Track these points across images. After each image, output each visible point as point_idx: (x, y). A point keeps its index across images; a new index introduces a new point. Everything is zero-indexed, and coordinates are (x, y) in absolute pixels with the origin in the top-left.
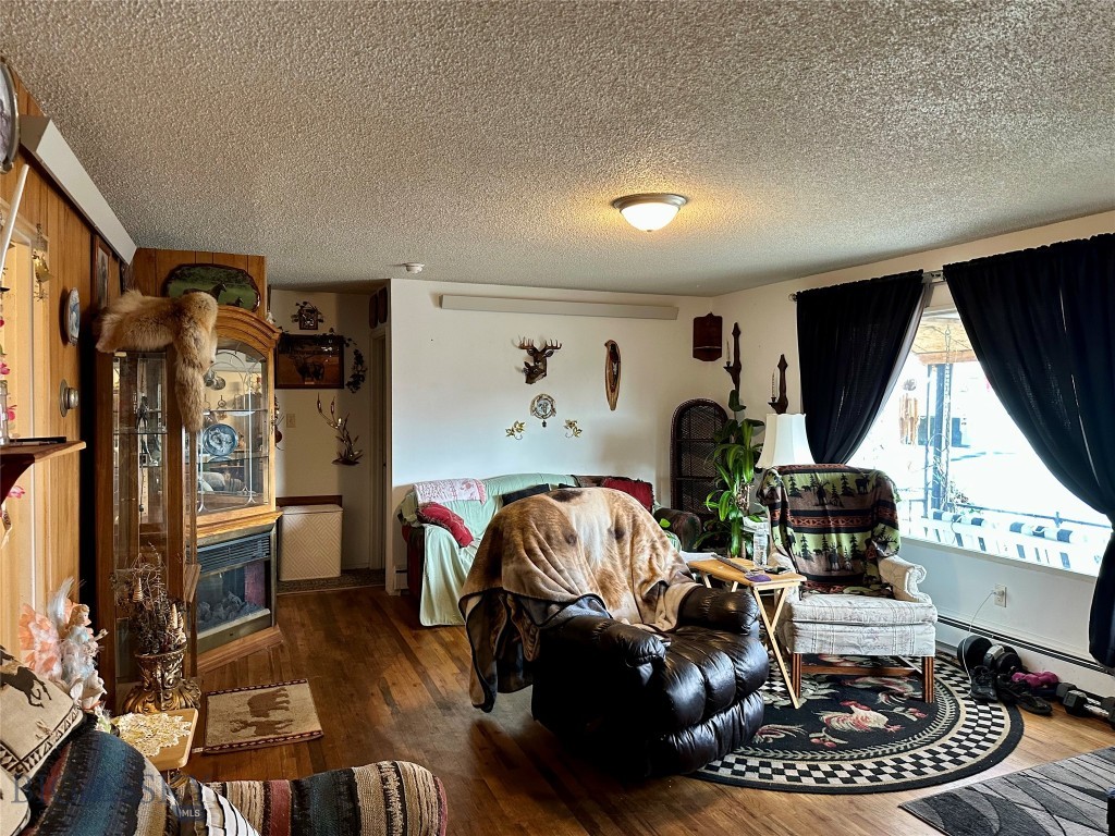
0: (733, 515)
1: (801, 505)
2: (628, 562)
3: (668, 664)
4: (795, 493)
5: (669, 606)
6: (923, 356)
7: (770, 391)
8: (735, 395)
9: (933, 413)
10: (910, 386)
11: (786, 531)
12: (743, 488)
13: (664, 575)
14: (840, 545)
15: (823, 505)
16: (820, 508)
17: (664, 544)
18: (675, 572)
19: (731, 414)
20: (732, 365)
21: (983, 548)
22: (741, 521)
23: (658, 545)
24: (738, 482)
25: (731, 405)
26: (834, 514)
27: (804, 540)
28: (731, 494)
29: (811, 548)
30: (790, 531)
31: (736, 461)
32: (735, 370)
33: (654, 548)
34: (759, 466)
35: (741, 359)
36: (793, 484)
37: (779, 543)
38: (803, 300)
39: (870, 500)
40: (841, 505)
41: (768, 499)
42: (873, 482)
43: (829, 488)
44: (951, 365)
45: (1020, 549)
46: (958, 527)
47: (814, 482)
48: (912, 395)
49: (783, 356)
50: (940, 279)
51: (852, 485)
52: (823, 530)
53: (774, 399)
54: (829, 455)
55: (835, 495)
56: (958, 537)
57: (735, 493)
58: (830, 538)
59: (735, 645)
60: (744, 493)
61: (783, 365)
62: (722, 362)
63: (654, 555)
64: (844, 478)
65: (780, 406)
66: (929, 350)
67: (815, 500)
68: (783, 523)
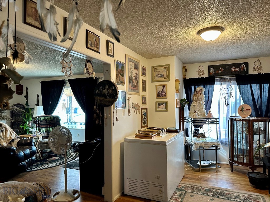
0: (27, 128)
1: (42, 123)
2: (5, 136)
3: (16, 152)
4: (41, 121)
5: (15, 144)
6: (67, 95)
7: (35, 102)
8: (27, 103)
9: (69, 107)
10: (64, 100)
11: (39, 128)
12: (29, 122)
13: (13, 138)
14: (50, 130)
15: (47, 123)
16: (46, 123)
17: (13, 132)
18: (16, 137)
19: (26, 107)
20: (26, 96)
21: (76, 128)
22: (29, 129)
23: (12, 132)
24: (28, 121)
25: (26, 105)
26: (49, 124)
27: (43, 130)
28: (26, 124)
29: (44, 131)
30: (40, 128)
31: (28, 117)
32: (27, 97)
33: (10, 133)
34: (33, 117)
35: (28, 95)
36: (41, 119)
37: (38, 131)
38: (42, 83)
39: (55, 121)
40: (50, 122)
41: (35, 122)
42: (56, 118)
43: (48, 120)
44: (72, 97)
45: (82, 127)
46: (72, 125)
47: (45, 119)
48: (64, 102)
49: (38, 94)
50: (68, 81)
51: (52, 119)
52: (46, 128)
53: (36, 103)
54: (48, 113)
55: (49, 121)
56: (72, 127)
57: (27, 123)
58: (48, 129)
59: (30, 147)
60: (30, 123)
61: (38, 96)
62: (24, 95)
63: (11, 135)
64: (51, 117)
65: (38, 105)
66: (68, 94)
67: (45, 122)
68: (39, 127)
